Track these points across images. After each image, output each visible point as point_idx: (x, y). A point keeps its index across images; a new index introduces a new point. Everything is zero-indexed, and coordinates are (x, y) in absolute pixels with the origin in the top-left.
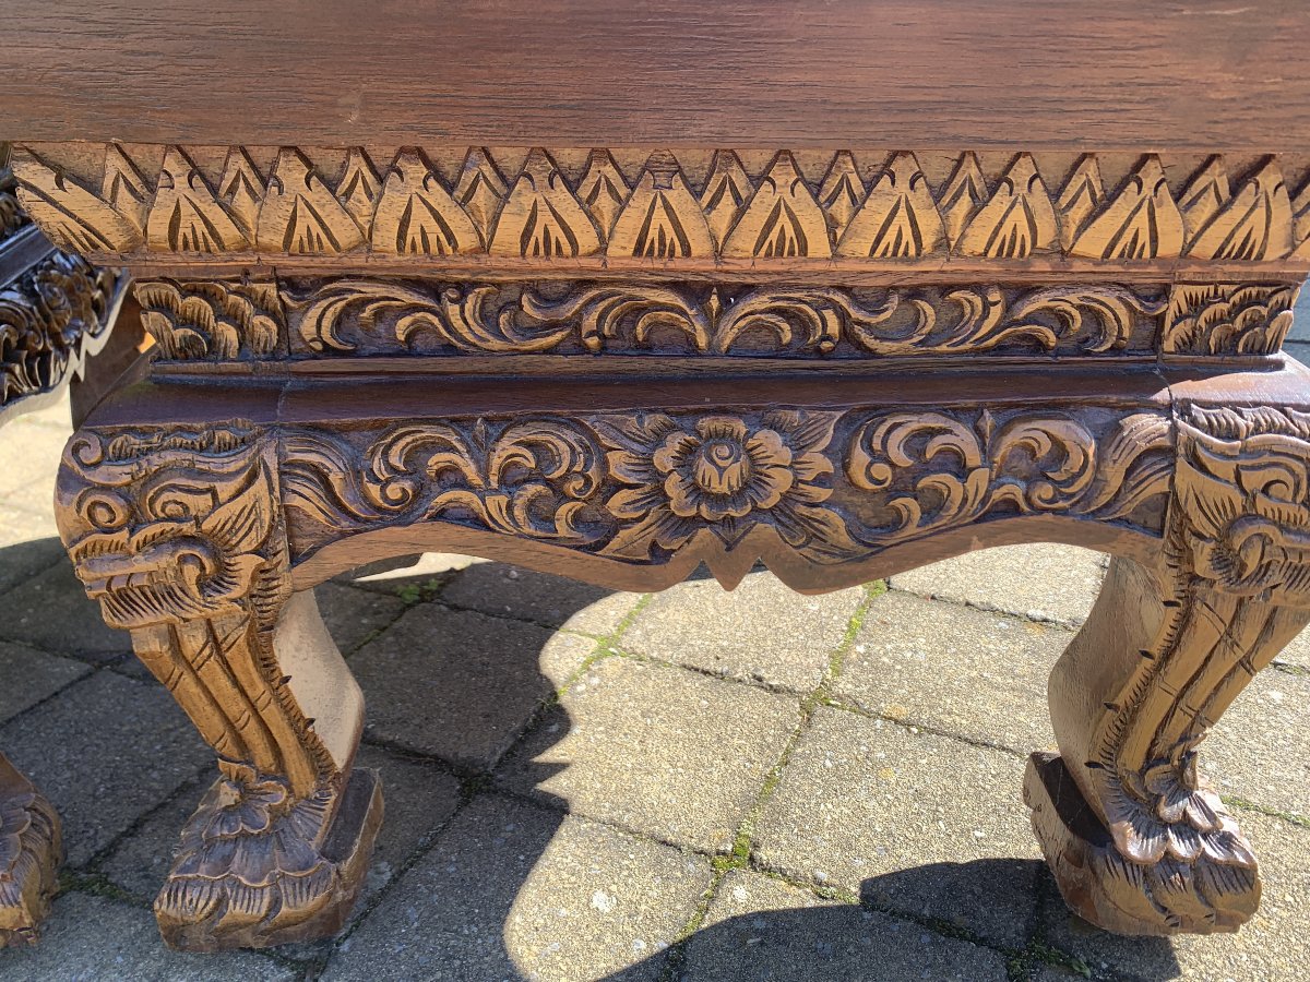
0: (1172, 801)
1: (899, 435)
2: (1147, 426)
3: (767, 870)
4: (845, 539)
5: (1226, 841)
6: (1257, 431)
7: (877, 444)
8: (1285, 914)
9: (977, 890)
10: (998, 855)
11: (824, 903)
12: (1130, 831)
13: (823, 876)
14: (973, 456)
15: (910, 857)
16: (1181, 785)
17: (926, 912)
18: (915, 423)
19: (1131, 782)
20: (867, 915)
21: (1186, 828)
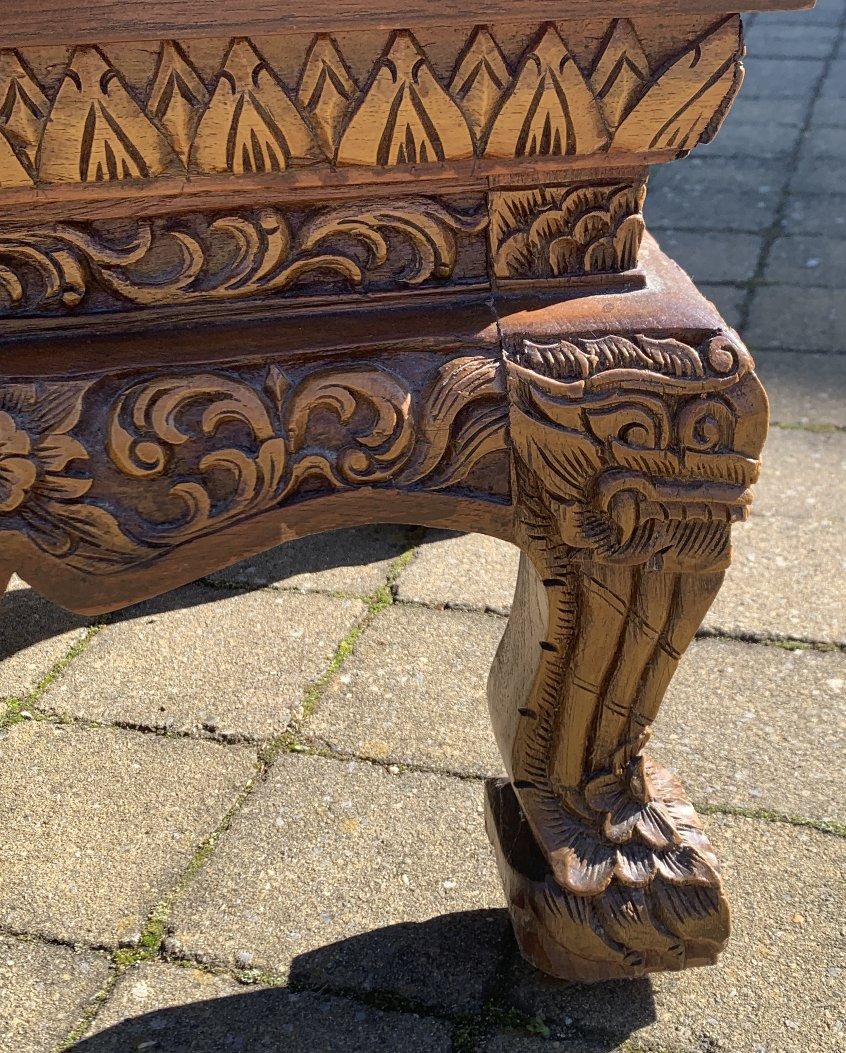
0: (619, 818)
1: (169, 403)
2: (473, 368)
3: (180, 959)
4: (121, 540)
5: (687, 857)
6: (603, 365)
7: (139, 419)
8: (791, 938)
10: (467, 907)
11: (244, 990)
12: (570, 856)
13: (247, 957)
14: (262, 426)
15: (361, 922)
16: (632, 799)
17: (367, 985)
18: (184, 389)
19: (570, 799)
20: (293, 998)
21: (638, 848)
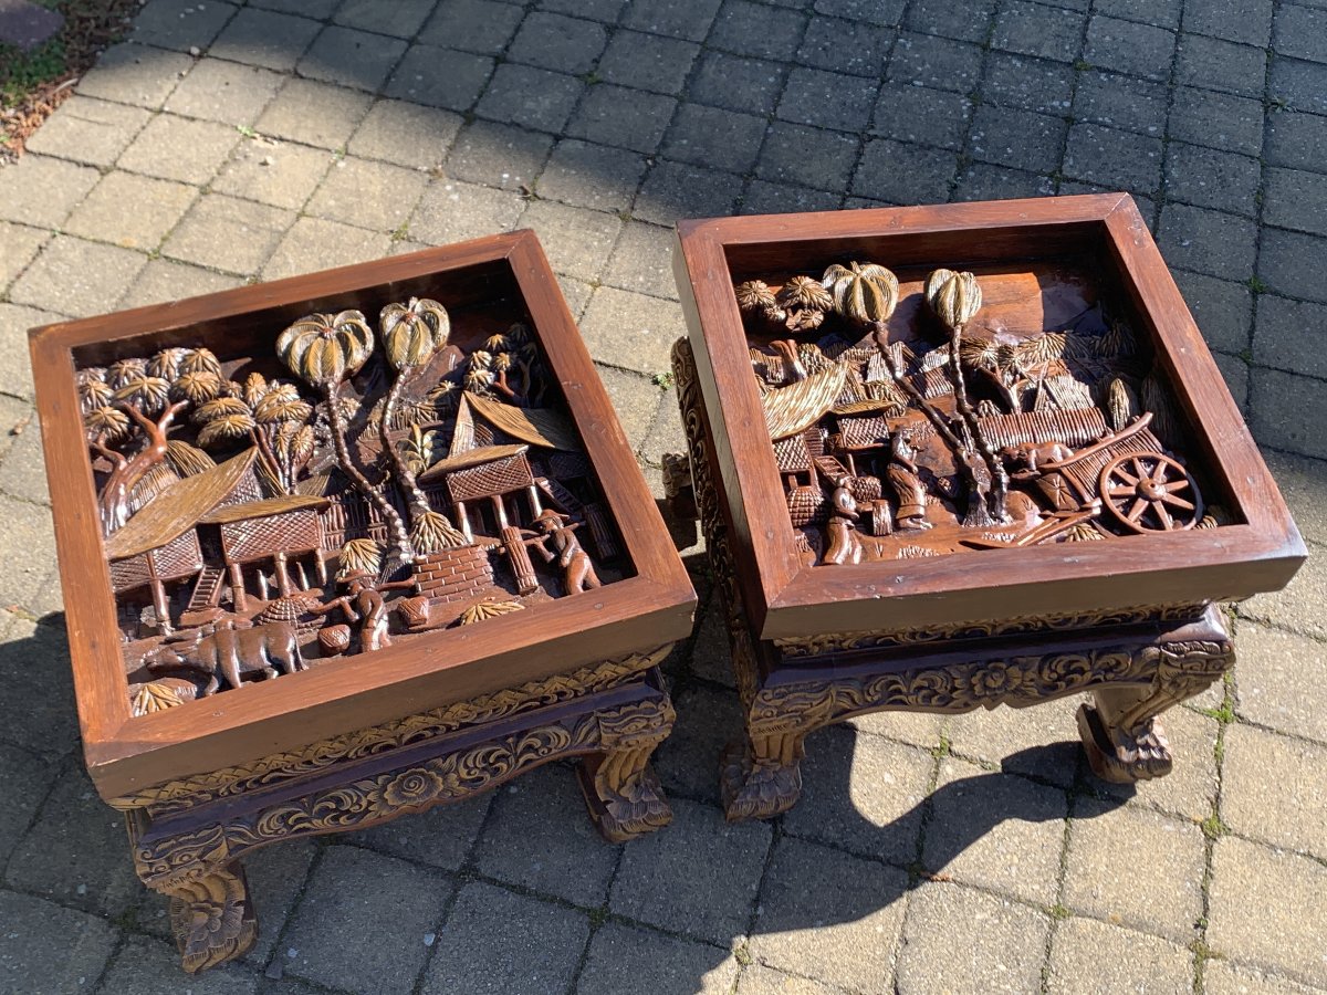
0: (1142, 736)
1: (1062, 663)
2: (1154, 651)
3: (958, 756)
5: (1162, 750)
6: (1191, 650)
7: (1053, 668)
8: (1183, 762)
9: (1053, 759)
10: (1061, 740)
11: (987, 772)
12: (1123, 749)
13: (984, 758)
14: (1087, 668)
15: (1022, 745)
16: (1147, 730)
17: (1031, 773)
18: (1066, 659)
19: (1127, 732)
20: (1006, 777)
21: (1147, 747)
